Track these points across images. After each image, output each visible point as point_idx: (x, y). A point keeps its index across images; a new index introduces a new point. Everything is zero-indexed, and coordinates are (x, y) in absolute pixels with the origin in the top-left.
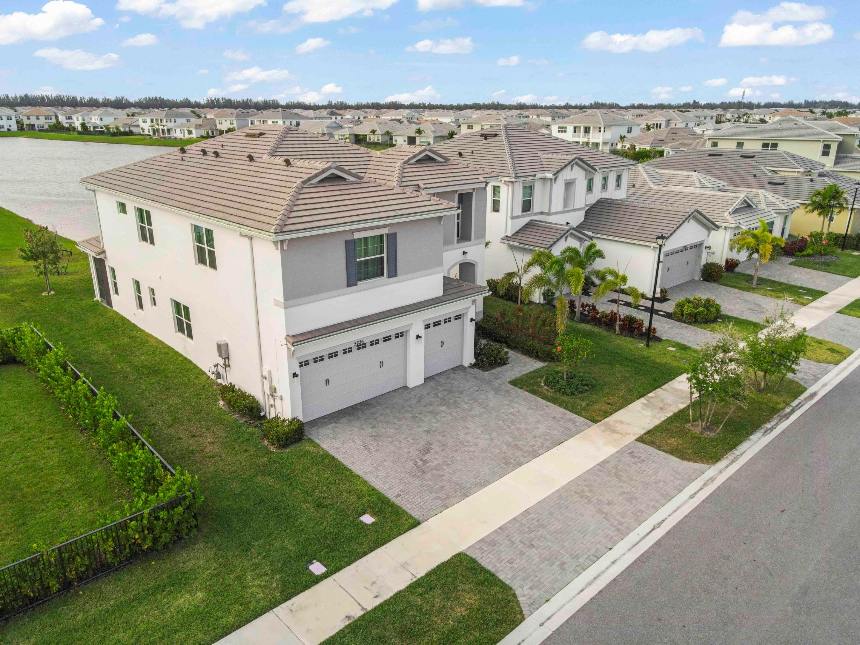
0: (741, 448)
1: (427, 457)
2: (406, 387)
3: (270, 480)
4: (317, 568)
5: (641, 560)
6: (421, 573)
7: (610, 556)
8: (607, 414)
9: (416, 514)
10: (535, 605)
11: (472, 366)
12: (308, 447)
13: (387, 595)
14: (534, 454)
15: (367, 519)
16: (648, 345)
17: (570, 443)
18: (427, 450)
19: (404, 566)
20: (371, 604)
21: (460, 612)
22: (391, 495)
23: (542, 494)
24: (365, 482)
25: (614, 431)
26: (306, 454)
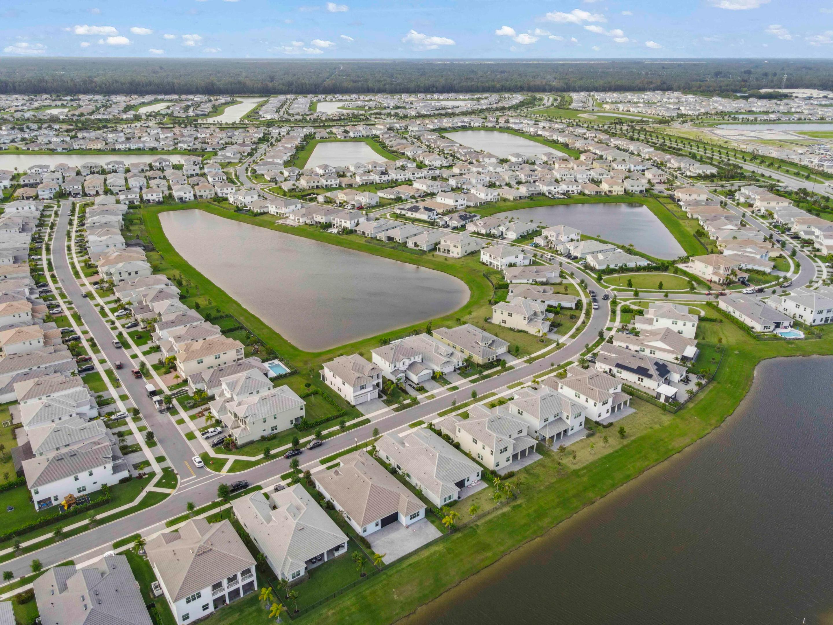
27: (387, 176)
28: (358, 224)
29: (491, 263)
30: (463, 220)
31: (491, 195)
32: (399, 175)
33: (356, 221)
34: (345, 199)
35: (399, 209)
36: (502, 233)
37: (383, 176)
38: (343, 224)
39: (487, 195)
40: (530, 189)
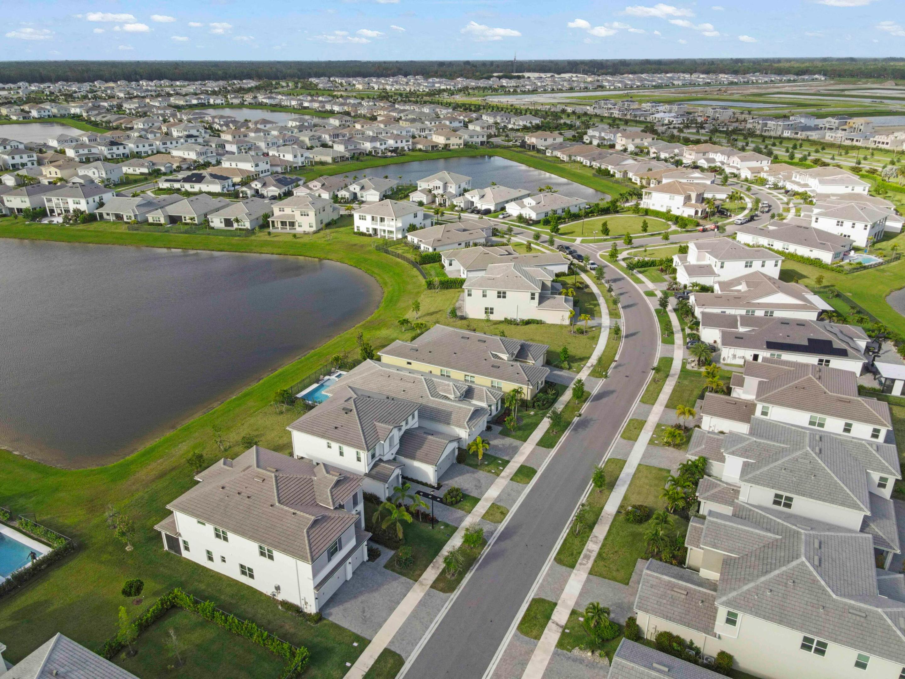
0: (462, 582)
1: (365, 614)
2: (346, 581)
3: (319, 638)
4: (348, 664)
5: (432, 636)
6: (376, 658)
7: (424, 637)
8: (420, 575)
9: (369, 638)
10: (407, 658)
11: (367, 561)
12: (325, 622)
13: (370, 667)
14: (398, 603)
15: (355, 644)
16: (433, 528)
17: (409, 595)
18: (364, 612)
19: (371, 656)
20: (367, 670)
21: (389, 665)
22: (359, 633)
23: (404, 619)
24: (350, 631)
25: (423, 585)
26: (325, 625)
27: (121, 147)
28: (101, 205)
29: (375, 230)
30: (286, 185)
31: (302, 156)
32: (141, 146)
33: (97, 199)
34: (59, 176)
35: (167, 181)
36: (355, 194)
37: (115, 148)
38: (72, 206)
39: (295, 157)
40: (350, 148)
